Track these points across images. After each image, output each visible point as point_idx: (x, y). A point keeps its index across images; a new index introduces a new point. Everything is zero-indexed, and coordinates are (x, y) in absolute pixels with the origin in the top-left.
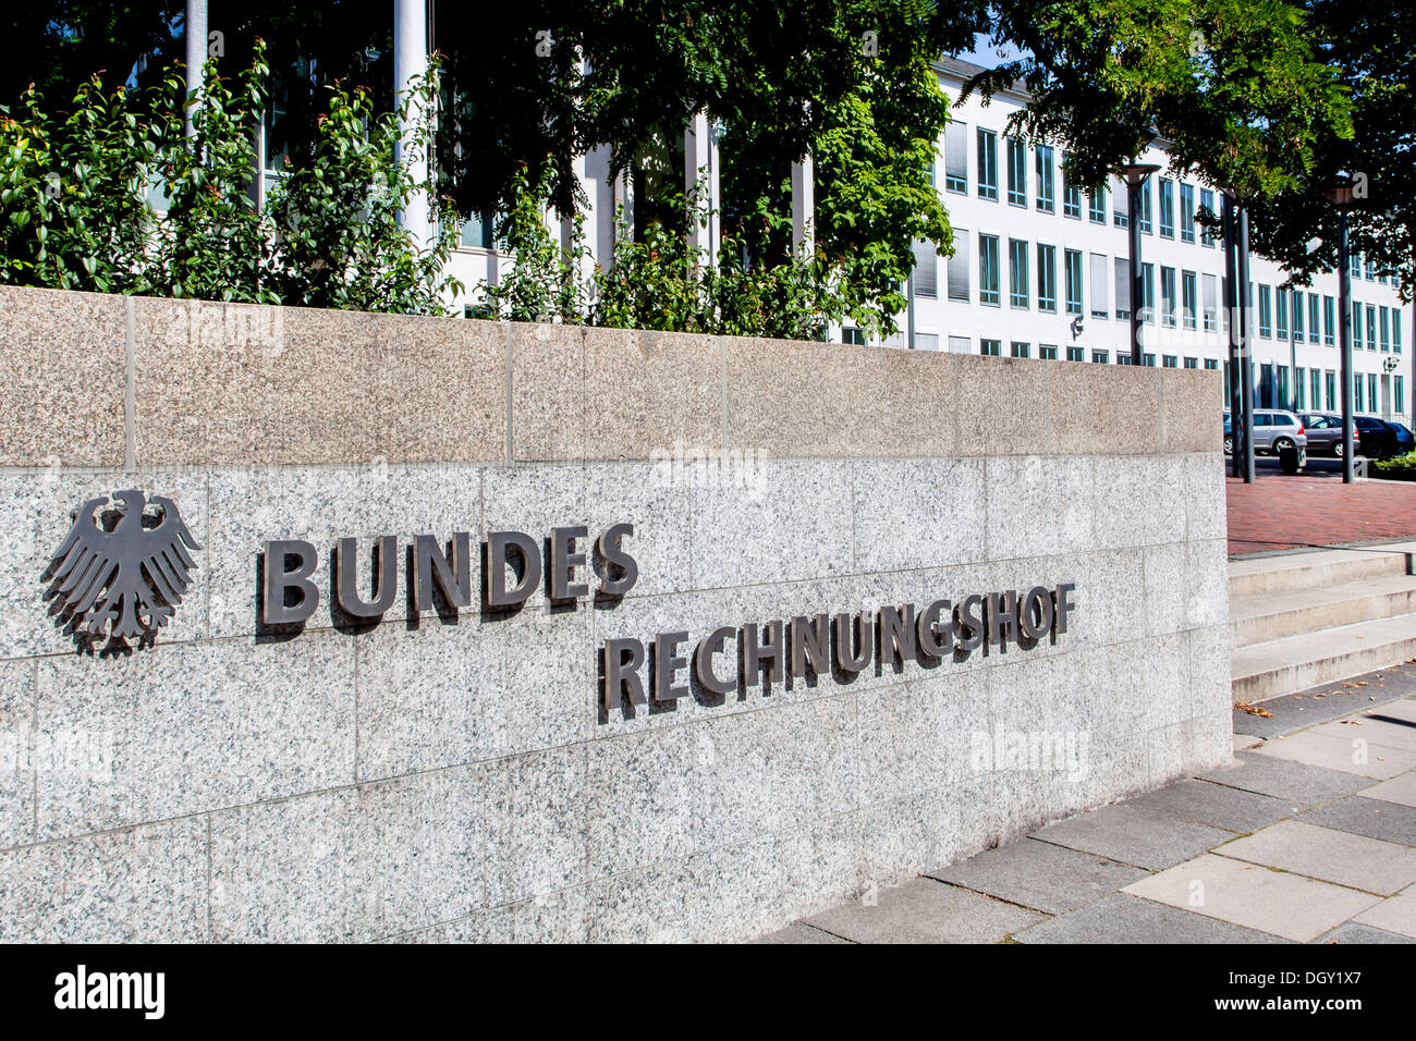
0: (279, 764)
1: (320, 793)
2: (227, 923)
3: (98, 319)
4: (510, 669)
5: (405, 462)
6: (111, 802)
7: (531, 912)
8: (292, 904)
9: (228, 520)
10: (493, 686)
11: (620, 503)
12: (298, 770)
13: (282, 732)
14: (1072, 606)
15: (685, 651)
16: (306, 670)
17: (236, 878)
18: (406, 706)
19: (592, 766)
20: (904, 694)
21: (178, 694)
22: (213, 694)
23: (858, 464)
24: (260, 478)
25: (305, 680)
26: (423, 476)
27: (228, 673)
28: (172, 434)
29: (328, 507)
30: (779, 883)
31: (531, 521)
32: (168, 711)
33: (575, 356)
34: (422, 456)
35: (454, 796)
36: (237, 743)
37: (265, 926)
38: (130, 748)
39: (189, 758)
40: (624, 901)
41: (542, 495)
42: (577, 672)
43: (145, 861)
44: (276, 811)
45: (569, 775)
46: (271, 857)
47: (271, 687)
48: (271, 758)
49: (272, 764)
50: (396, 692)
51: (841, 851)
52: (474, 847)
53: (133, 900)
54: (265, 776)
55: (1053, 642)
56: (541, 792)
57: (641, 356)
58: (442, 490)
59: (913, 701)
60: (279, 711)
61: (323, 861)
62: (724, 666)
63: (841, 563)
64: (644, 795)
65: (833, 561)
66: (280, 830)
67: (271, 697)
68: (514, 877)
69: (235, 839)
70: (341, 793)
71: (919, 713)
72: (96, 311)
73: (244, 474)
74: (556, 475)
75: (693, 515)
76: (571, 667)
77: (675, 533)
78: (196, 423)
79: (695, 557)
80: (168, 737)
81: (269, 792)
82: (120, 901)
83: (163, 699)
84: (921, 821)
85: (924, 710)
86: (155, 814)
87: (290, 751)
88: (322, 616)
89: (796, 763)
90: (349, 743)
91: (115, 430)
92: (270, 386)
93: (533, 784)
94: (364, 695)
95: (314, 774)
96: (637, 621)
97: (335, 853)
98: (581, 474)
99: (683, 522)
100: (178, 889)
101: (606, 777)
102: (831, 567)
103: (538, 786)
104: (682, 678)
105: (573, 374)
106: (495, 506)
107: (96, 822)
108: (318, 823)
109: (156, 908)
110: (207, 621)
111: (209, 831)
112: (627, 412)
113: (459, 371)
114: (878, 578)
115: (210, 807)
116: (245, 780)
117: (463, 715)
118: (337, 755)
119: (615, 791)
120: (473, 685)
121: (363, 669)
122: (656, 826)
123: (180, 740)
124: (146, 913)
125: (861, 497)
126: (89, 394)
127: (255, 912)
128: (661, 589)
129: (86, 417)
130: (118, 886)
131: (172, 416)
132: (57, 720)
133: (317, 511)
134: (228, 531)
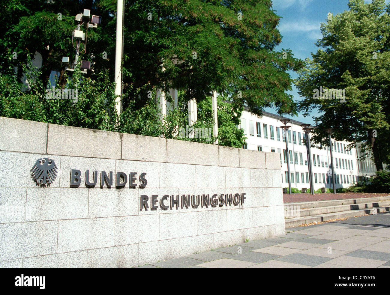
0: (73, 212)
1: (81, 219)
6: (40, 216)
7: (125, 248)
8: (74, 240)
9: (64, 165)
10: (117, 202)
11: (144, 169)
12: (76, 214)
13: (73, 206)
14: (245, 198)
15: (158, 199)
16: (79, 195)
17: (63, 233)
18: (99, 204)
19: (138, 220)
20: (208, 213)
21: (53, 197)
22: (60, 197)
23: (197, 166)
24: (71, 158)
25: (78, 197)
26: (104, 160)
27: (63, 194)
28: (54, 149)
29: (84, 165)
30: (179, 249)
32: (51, 200)
33: (135, 140)
34: (104, 157)
35: (108, 223)
36: (64, 207)
37: (69, 243)
38: (44, 206)
39: (55, 209)
40: (144, 248)
41: (128, 166)
43: (45, 228)
44: (72, 221)
45: (133, 222)
46: (71, 230)
47: (71, 197)
48: (71, 211)
50: (97, 201)
51: (193, 244)
52: (113, 233)
53: (43, 235)
54: (70, 214)
55: (241, 205)
57: (149, 141)
58: (107, 163)
60: (73, 202)
61: (81, 232)
62: (167, 203)
63: (193, 185)
64: (149, 227)
65: (191, 185)
66: (72, 225)
67: (71, 199)
68: (121, 240)
69: (63, 226)
70: (85, 219)
71: (211, 217)
72: (42, 126)
73: (68, 157)
74: (131, 163)
75: (160, 173)
76: (134, 200)
77: (156, 176)
78: (59, 147)
79: (160, 181)
80: (51, 205)
81: (70, 217)
82: (40, 235)
83: (50, 197)
85: (212, 217)
86: (48, 219)
87: (75, 210)
88: (82, 185)
90: (87, 210)
91: (44, 147)
92: (74, 141)
93: (125, 222)
94: (90, 201)
95: (80, 215)
96: (148, 192)
97: (83, 231)
98: (136, 163)
100: (52, 234)
106: (118, 167)
107: (37, 219)
108: (80, 225)
109: (47, 237)
110: (60, 184)
111: (58, 223)
113: (112, 141)
114: (202, 189)
115: (58, 219)
118: (84, 212)
119: (143, 226)
121: (90, 196)
122: (151, 234)
123: (53, 206)
124: (45, 238)
125: (197, 172)
126: (40, 140)
127: (66, 240)
128: (153, 187)
129: (39, 144)
130: (40, 232)
131: (55, 145)
132: (30, 199)
133: (82, 165)
134: (64, 167)
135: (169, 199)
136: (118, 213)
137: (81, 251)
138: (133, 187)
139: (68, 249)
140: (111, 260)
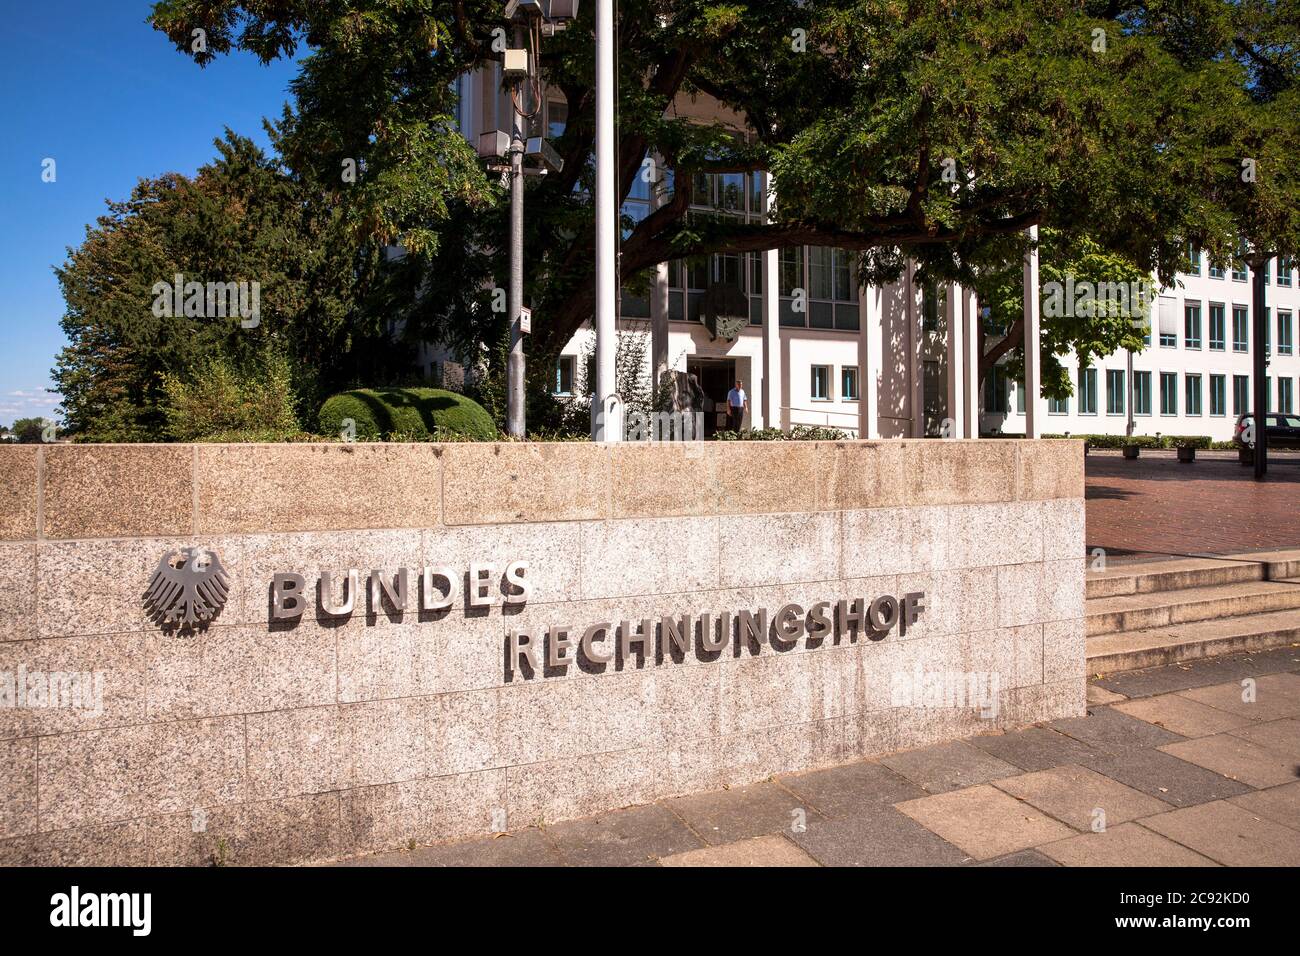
0: (287, 691)
1: (314, 707)
2: (257, 772)
3: (177, 459)
4: (443, 645)
5: (369, 527)
6: (188, 705)
7: (458, 781)
8: (297, 765)
9: (254, 562)
10: (430, 654)
11: (525, 548)
12: (300, 695)
13: (290, 674)
15: (573, 639)
16: (304, 642)
17: (262, 749)
18: (369, 663)
19: (503, 702)
20: (764, 664)
21: (225, 652)
22: (247, 653)
23: (724, 518)
24: (274, 539)
25: (303, 647)
26: (381, 535)
27: (256, 642)
28: (221, 516)
29: (318, 554)
30: (652, 777)
31: (457, 559)
32: (220, 660)
33: (490, 462)
34: (380, 524)
35: (403, 714)
36: (262, 679)
37: (281, 775)
38: (198, 679)
39: (233, 686)
40: (527, 780)
41: (466, 544)
42: (491, 647)
43: (207, 736)
44: (286, 716)
45: (486, 707)
46: (284, 739)
47: (282, 650)
48: (282, 688)
49: (283, 691)
50: (363, 655)
51: (703, 761)
52: (417, 742)
53: (201, 756)
54: (279, 697)
55: (903, 632)
56: (464, 715)
57: (542, 459)
58: (394, 543)
59: (770, 669)
60: (288, 663)
61: (317, 744)
63: (708, 581)
64: (543, 720)
65: (701, 581)
66: (289, 726)
67: (282, 656)
68: (446, 761)
69: (262, 729)
70: (328, 708)
71: (776, 677)
72: (176, 454)
73: (264, 537)
74: (475, 531)
75: (582, 554)
76: (487, 644)
77: (568, 565)
78: (235, 510)
79: (584, 580)
80: (221, 674)
81: (282, 705)
82: (193, 756)
83: (217, 655)
84: (776, 745)
85: (780, 675)
86: (213, 713)
87: (295, 685)
88: (309, 614)
89: (668, 706)
90: (333, 682)
91: (187, 516)
92: (280, 489)
93: (459, 710)
94: (342, 656)
95: (310, 697)
97: (324, 740)
98: (496, 531)
99: (574, 558)
100: (228, 752)
101: (514, 708)
102: (698, 584)
103: (462, 712)
104: (572, 653)
105: (489, 472)
106: (432, 551)
107: (179, 715)
108: (313, 723)
109: (215, 761)
110: (243, 615)
111: (245, 723)
112: (531, 493)
113: (406, 475)
114: (743, 590)
115: (246, 711)
116: (267, 699)
117: (408, 670)
118: (325, 688)
119: (520, 717)
120: (416, 653)
121: (341, 642)
122: (552, 738)
123: (227, 677)
124: (209, 763)
125: (726, 540)
126: (172, 498)
127: (274, 767)
128: (557, 599)
129: (171, 510)
130: (192, 748)
131: (220, 507)
132: (157, 663)
133: (311, 556)
134: (254, 567)
135: (611, 634)
136: (435, 686)
137: (319, 794)
138: (476, 612)
139: (280, 789)
140: (416, 815)
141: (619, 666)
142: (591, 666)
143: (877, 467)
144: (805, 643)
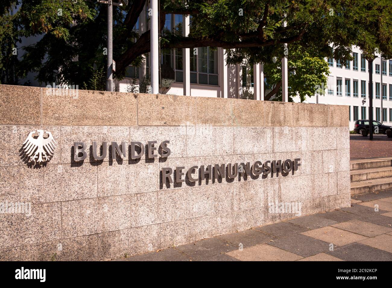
0: (78, 192)
1: (88, 199)
2: (66, 226)
3: (34, 92)
4: (137, 173)
5: (110, 125)
6: (38, 198)
7: (143, 229)
8: (82, 223)
9: (65, 137)
10: (133, 177)
11: (167, 136)
12: (83, 194)
13: (79, 185)
14: (300, 165)
15: (184, 171)
16: (85, 171)
17: (68, 216)
18: (110, 181)
19: (159, 197)
20: (248, 184)
21: (53, 175)
22: (62, 176)
23: (235, 128)
24: (73, 128)
25: (85, 174)
26: (114, 128)
27: (66, 171)
28: (52, 118)
29: (90, 135)
30: (211, 227)
31: (143, 139)
32: (51, 178)
33: (155, 101)
34: (114, 124)
35: (122, 202)
36: (68, 187)
37: (75, 227)
38: (42, 187)
39: (56, 189)
40: (168, 229)
41: (146, 134)
42: (155, 175)
43: (46, 211)
44: (77, 202)
45: (153, 199)
46: (76, 212)
47: (76, 175)
48: (76, 190)
49: (76, 192)
50: (108, 177)
51: (229, 221)
52: (128, 213)
53: (43, 219)
54: (75, 195)
55: (293, 174)
56: (145, 202)
57: (173, 101)
58: (119, 132)
59: (250, 186)
60: (78, 180)
61: (89, 214)
62: (195, 176)
63: (230, 152)
64: (173, 204)
65: (227, 151)
66: (79, 206)
67: (76, 177)
68: (138, 221)
69: (68, 208)
70: (94, 199)
71: (252, 189)
72: (33, 91)
73: (69, 127)
74: (149, 129)
75: (187, 139)
76: (154, 174)
77: (182, 143)
78: (57, 115)
79: (188, 149)
80: (51, 185)
81: (76, 198)
82: (40, 219)
83: (50, 176)
84: (252, 215)
85: (254, 188)
86: (48, 201)
87: (81, 189)
88: (87, 160)
89: (216, 199)
90: (96, 188)
91: (38, 117)
92: (76, 107)
93: (143, 200)
94: (99, 178)
95: (87, 195)
96: (172, 164)
97: (92, 212)
98: (157, 129)
99: (184, 141)
100: (54, 218)
101: (163, 200)
102: (227, 153)
103: (145, 201)
104: (183, 177)
105: (154, 105)
106: (133, 136)
107: (34, 202)
108: (88, 206)
109: (49, 222)
110: (61, 159)
111: (61, 206)
112: (169, 114)
113: (124, 104)
114: (241, 155)
115: (61, 200)
116: (70, 195)
117: (124, 183)
118: (93, 191)
119: (165, 203)
120: (128, 177)
121: (99, 172)
122: (177, 212)
123: (54, 186)
124: (46, 222)
125: (236, 136)
126: (32, 109)
127: (72, 224)
128: (178, 157)
129: (31, 114)
130: (39, 216)
131: (52, 114)
132: (25, 180)
133: (88, 136)
134: (65, 140)
135: (197, 170)
136: (134, 190)
137: (90, 235)
138: (150, 160)
139: (75, 233)
140: (127, 243)
141: (200, 184)
142: (190, 183)
143: (284, 111)
144: (262, 176)
